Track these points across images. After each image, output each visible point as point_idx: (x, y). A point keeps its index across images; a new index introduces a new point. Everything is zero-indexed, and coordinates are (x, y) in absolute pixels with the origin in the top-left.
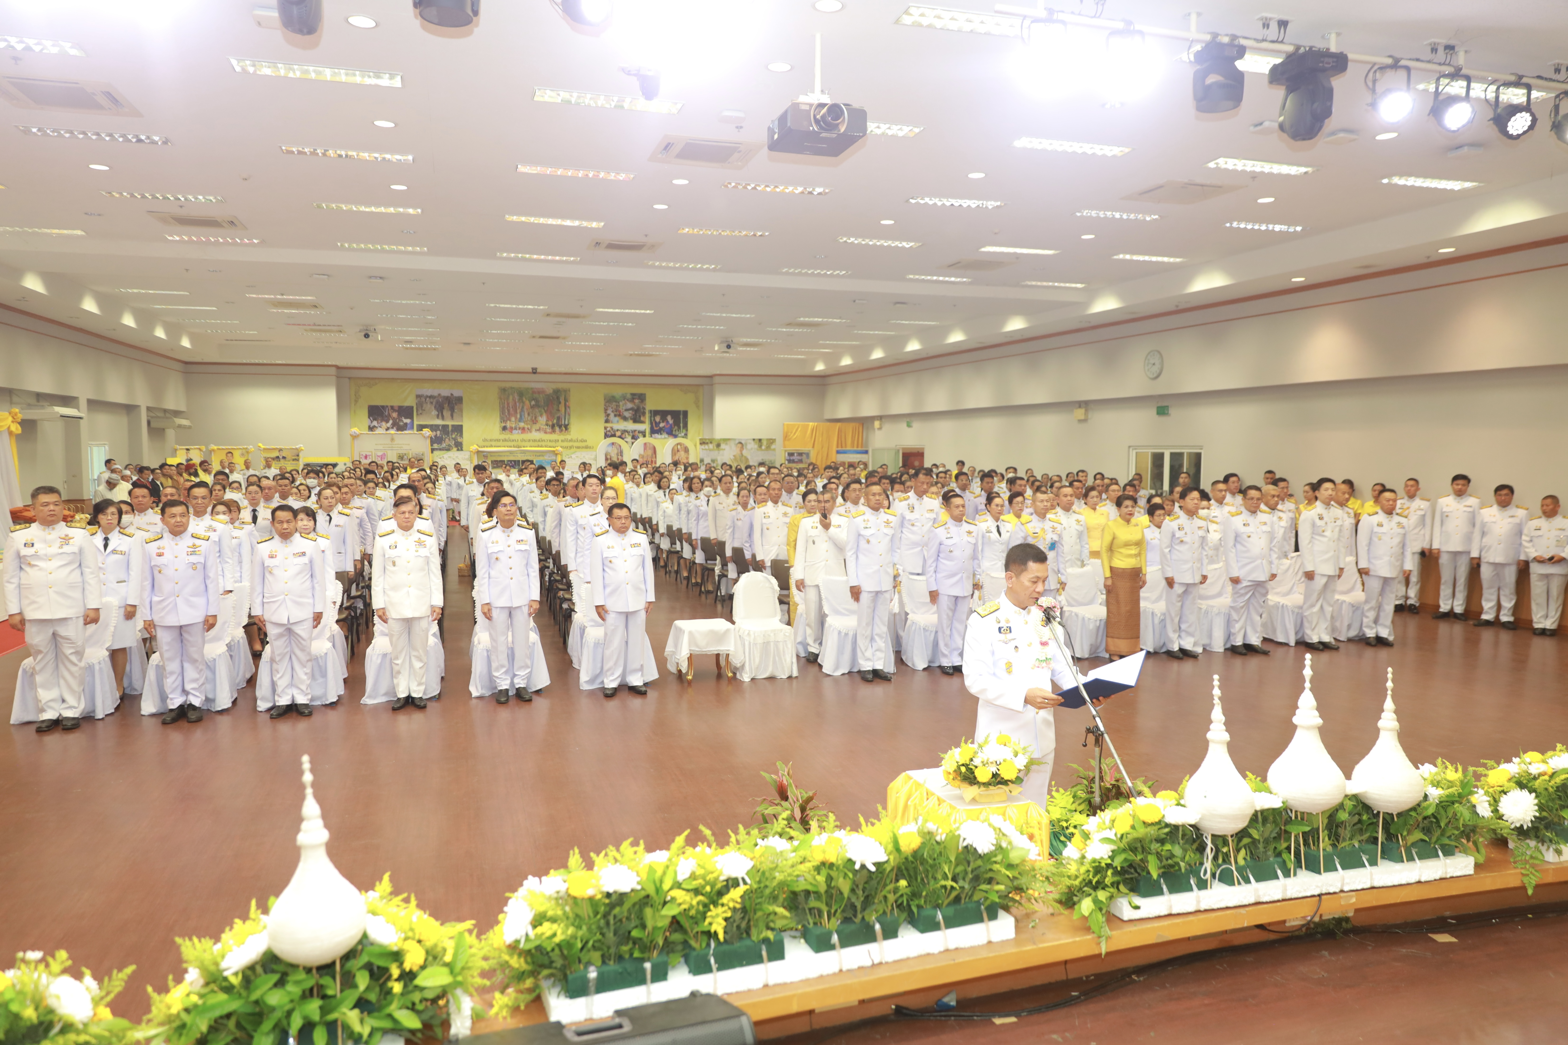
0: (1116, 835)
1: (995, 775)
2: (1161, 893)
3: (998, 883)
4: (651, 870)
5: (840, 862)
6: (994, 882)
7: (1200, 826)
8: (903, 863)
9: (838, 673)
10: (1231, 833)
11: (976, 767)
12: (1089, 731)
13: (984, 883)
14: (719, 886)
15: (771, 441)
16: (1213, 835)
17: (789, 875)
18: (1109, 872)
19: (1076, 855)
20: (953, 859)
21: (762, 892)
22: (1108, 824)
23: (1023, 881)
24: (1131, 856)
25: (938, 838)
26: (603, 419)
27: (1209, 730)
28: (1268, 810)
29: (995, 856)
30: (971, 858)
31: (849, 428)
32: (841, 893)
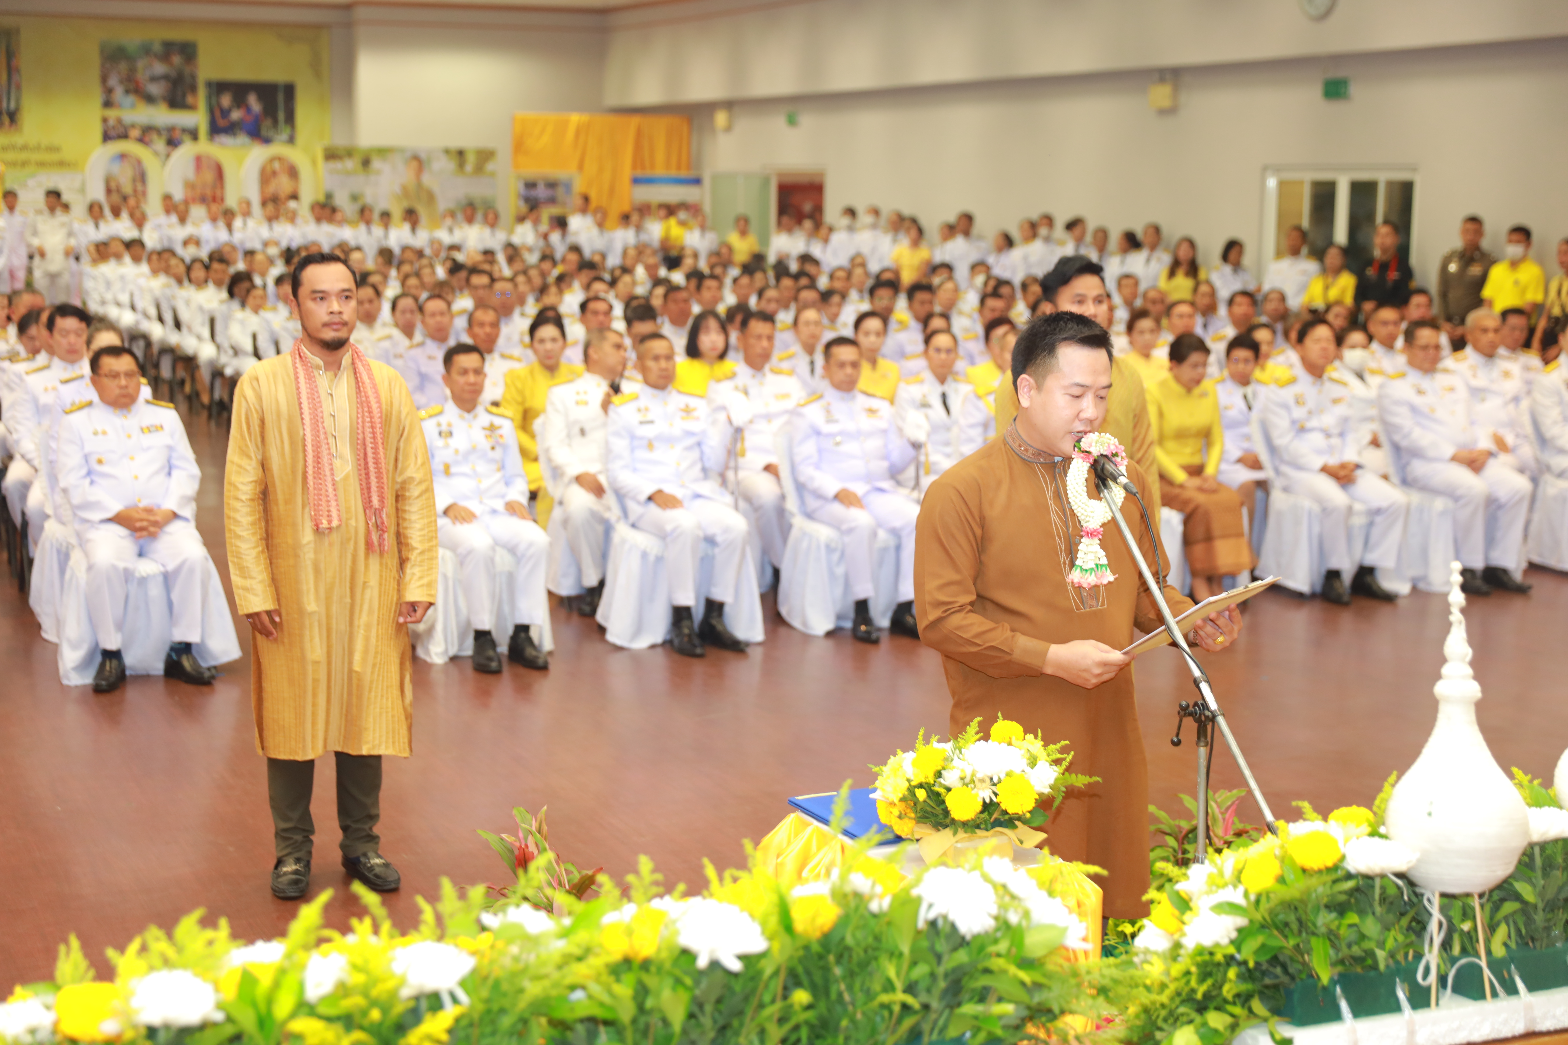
0: (1246, 894)
1: (988, 807)
2: (1335, 1016)
3: (1000, 1000)
4: (248, 979)
5: (664, 955)
6: (992, 997)
7: (1416, 877)
8: (801, 960)
9: (642, 643)
10: (1479, 890)
11: (949, 790)
12: (1184, 711)
13: (971, 1000)
14: (399, 1009)
15: (485, 156)
16: (1443, 895)
17: (556, 985)
18: (1232, 973)
19: (1163, 944)
20: (906, 949)
21: (493, 1022)
22: (1228, 873)
23: (1051, 997)
24: (1277, 941)
25: (874, 906)
26: (98, 99)
27: (1438, 677)
28: (1556, 841)
29: (996, 941)
30: (941, 946)
31: (660, 126)
32: (665, 1022)
